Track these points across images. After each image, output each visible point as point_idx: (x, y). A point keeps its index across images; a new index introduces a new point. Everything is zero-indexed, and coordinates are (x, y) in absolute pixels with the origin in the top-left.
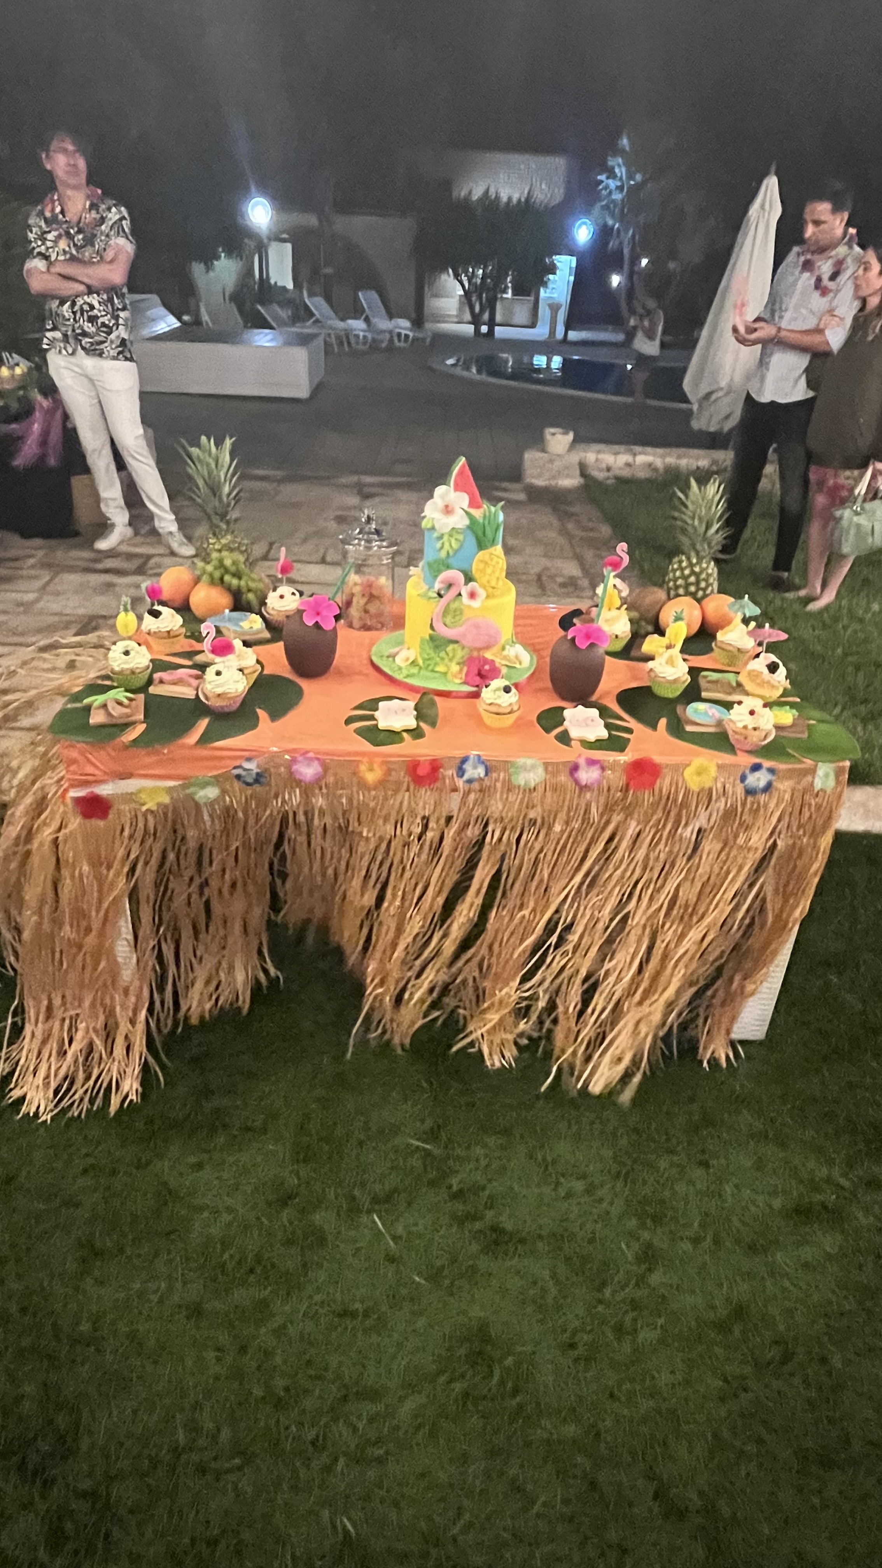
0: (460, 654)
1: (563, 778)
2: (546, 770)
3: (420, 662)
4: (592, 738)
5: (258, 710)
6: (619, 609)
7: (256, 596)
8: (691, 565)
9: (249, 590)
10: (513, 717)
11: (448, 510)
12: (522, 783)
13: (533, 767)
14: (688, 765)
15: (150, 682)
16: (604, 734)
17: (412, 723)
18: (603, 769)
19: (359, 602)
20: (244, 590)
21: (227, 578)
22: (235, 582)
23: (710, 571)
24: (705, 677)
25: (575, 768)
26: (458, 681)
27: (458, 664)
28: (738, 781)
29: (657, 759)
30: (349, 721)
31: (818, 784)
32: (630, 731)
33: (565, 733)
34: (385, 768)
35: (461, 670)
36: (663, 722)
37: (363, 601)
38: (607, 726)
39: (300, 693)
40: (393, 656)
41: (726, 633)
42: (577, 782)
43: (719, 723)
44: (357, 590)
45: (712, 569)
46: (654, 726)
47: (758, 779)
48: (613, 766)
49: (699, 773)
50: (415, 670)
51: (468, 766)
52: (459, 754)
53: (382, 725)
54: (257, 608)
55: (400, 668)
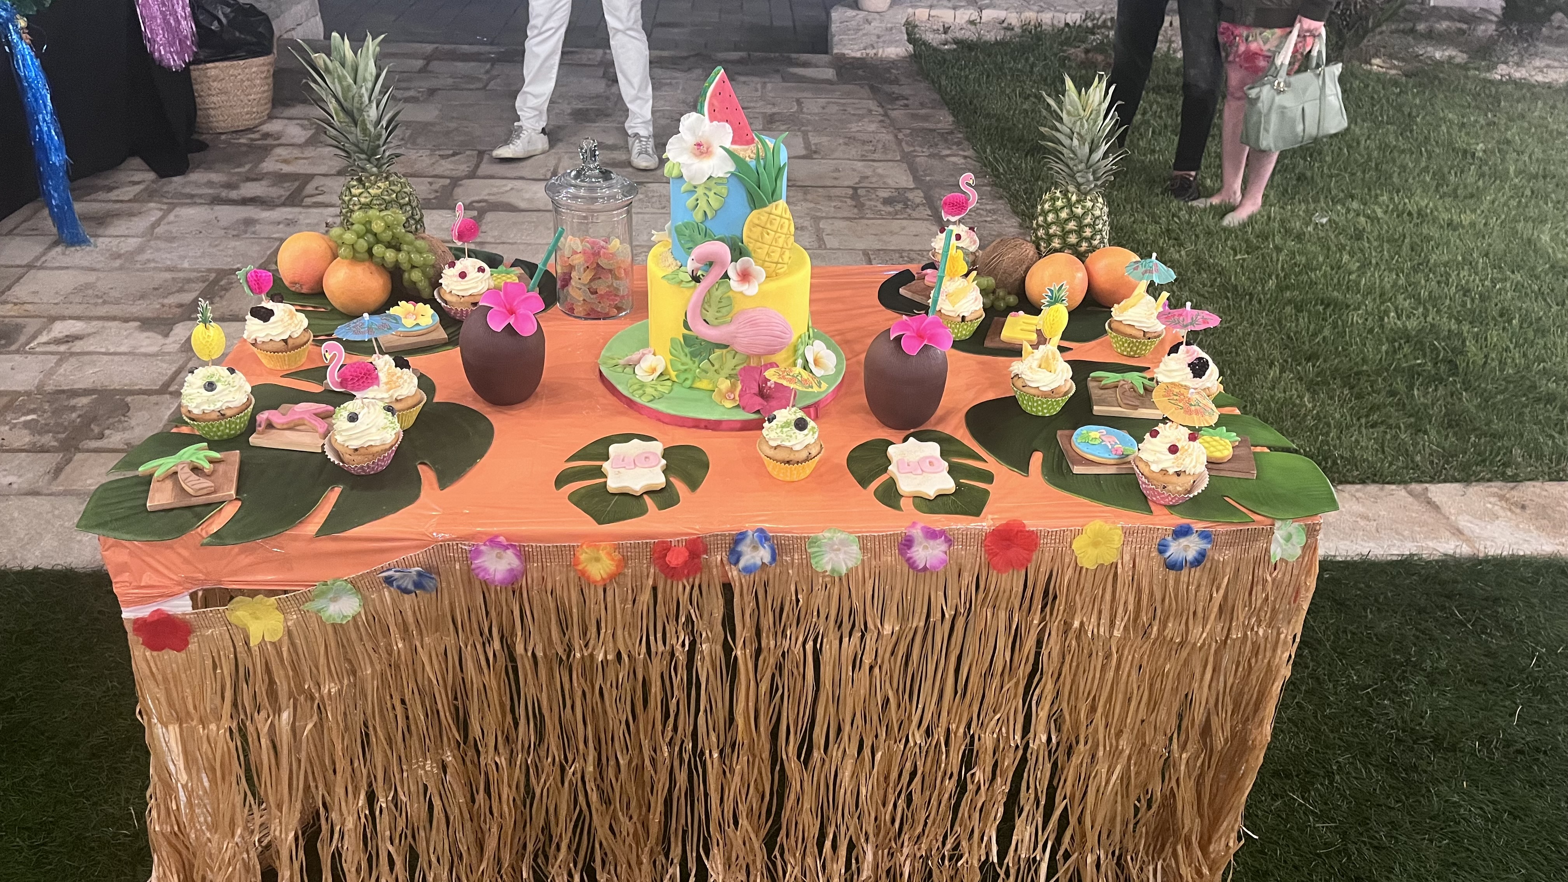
0: (731, 363)
1: (890, 558)
2: (863, 549)
3: (673, 374)
4: (931, 492)
5: (421, 468)
6: (966, 275)
7: (424, 273)
8: (1070, 205)
9: (413, 267)
10: (812, 464)
11: (701, 149)
12: (829, 568)
13: (843, 543)
14: (1080, 532)
15: (251, 427)
16: (948, 485)
17: (659, 480)
18: (949, 541)
19: (580, 279)
20: (405, 266)
21: (378, 250)
22: (390, 255)
23: (1097, 213)
24: (1098, 380)
25: (907, 543)
26: (729, 404)
27: (730, 377)
28: (1154, 554)
29: (1031, 525)
30: (561, 481)
31: (1277, 552)
32: (988, 477)
33: (892, 484)
34: (617, 556)
35: (734, 386)
36: (1037, 458)
37: (587, 277)
38: (953, 471)
39: (488, 433)
40: (633, 365)
41: (1125, 309)
42: (911, 563)
43: (1123, 460)
44: (578, 260)
45: (1101, 209)
46: (1023, 466)
47: (1186, 548)
48: (967, 537)
49: (1095, 544)
50: (665, 387)
51: (744, 548)
52: (729, 527)
53: (614, 484)
54: (426, 294)
55: (642, 385)
